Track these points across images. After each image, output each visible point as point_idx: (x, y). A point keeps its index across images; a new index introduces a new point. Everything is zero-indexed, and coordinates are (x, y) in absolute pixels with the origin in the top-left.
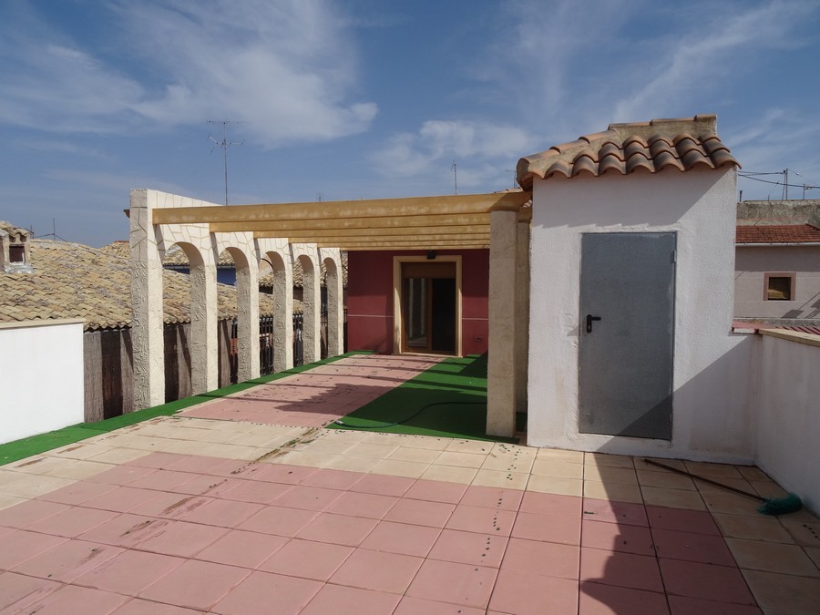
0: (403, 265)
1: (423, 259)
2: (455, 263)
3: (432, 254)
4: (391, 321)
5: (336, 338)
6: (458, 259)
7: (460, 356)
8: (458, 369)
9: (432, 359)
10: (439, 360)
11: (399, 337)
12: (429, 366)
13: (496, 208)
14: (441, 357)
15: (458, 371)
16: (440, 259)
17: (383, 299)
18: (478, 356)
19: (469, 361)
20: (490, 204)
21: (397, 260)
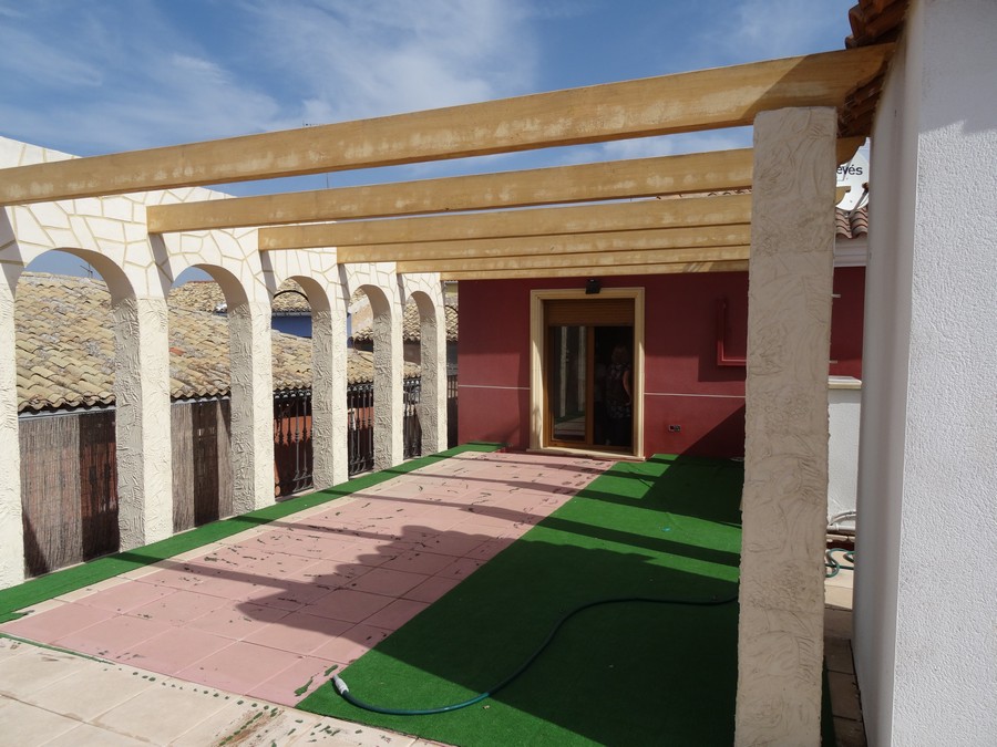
0: (547, 304)
1: (578, 294)
2: (632, 301)
3: (594, 284)
4: (526, 397)
5: (435, 425)
6: (638, 294)
7: (641, 455)
8: (639, 490)
9: (592, 464)
10: (605, 466)
11: (539, 423)
12: (586, 481)
13: (770, 103)
14: (609, 460)
15: (640, 495)
16: (607, 293)
17: (515, 359)
18: (673, 457)
19: (658, 470)
20: (751, 95)
21: (536, 297)
